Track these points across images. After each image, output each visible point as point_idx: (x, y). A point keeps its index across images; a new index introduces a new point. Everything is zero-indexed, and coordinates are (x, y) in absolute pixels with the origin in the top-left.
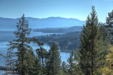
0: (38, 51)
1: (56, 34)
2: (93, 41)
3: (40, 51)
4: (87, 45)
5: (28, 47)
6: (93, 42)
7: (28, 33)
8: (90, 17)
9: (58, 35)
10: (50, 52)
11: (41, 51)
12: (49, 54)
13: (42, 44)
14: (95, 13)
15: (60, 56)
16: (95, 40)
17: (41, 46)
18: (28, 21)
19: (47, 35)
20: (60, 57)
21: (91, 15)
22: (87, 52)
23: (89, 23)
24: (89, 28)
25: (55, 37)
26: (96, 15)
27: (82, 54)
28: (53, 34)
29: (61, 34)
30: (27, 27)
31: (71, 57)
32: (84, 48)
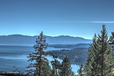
0: (52, 63)
1: (65, 49)
2: (103, 55)
3: (54, 62)
4: (97, 59)
5: (45, 59)
6: (103, 57)
7: (45, 48)
8: (101, 35)
9: (67, 50)
10: (63, 64)
11: (56, 63)
12: (62, 66)
13: (56, 57)
14: (105, 31)
15: (71, 67)
16: (104, 55)
17: (55, 59)
18: (46, 37)
19: (58, 50)
20: (71, 68)
21: (102, 32)
22: (97, 65)
23: (100, 40)
24: (100, 44)
25: (64, 52)
26: (106, 32)
27: (93, 66)
28: (63, 49)
29: (70, 49)
30: (45, 42)
32: (95, 61)
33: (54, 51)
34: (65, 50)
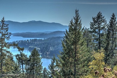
0: (18, 57)
1: (38, 39)
2: (76, 47)
3: (20, 56)
4: (69, 52)
5: (8, 52)
6: (76, 49)
7: (7, 38)
8: (74, 21)
9: (39, 40)
10: (30, 58)
11: (22, 57)
12: (29, 60)
13: (22, 50)
14: (79, 18)
15: (41, 62)
16: (78, 46)
17: (21, 51)
18: (8, 25)
19: (28, 40)
20: (41, 64)
21: (75, 19)
22: (69, 59)
23: (72, 28)
24: (72, 33)
25: (36, 42)
26: (79, 19)
27: (64, 60)
28: (34, 39)
29: (43, 39)
30: (7, 31)
31: (52, 64)
32: (66, 54)
33: (22, 41)
34: (36, 39)
